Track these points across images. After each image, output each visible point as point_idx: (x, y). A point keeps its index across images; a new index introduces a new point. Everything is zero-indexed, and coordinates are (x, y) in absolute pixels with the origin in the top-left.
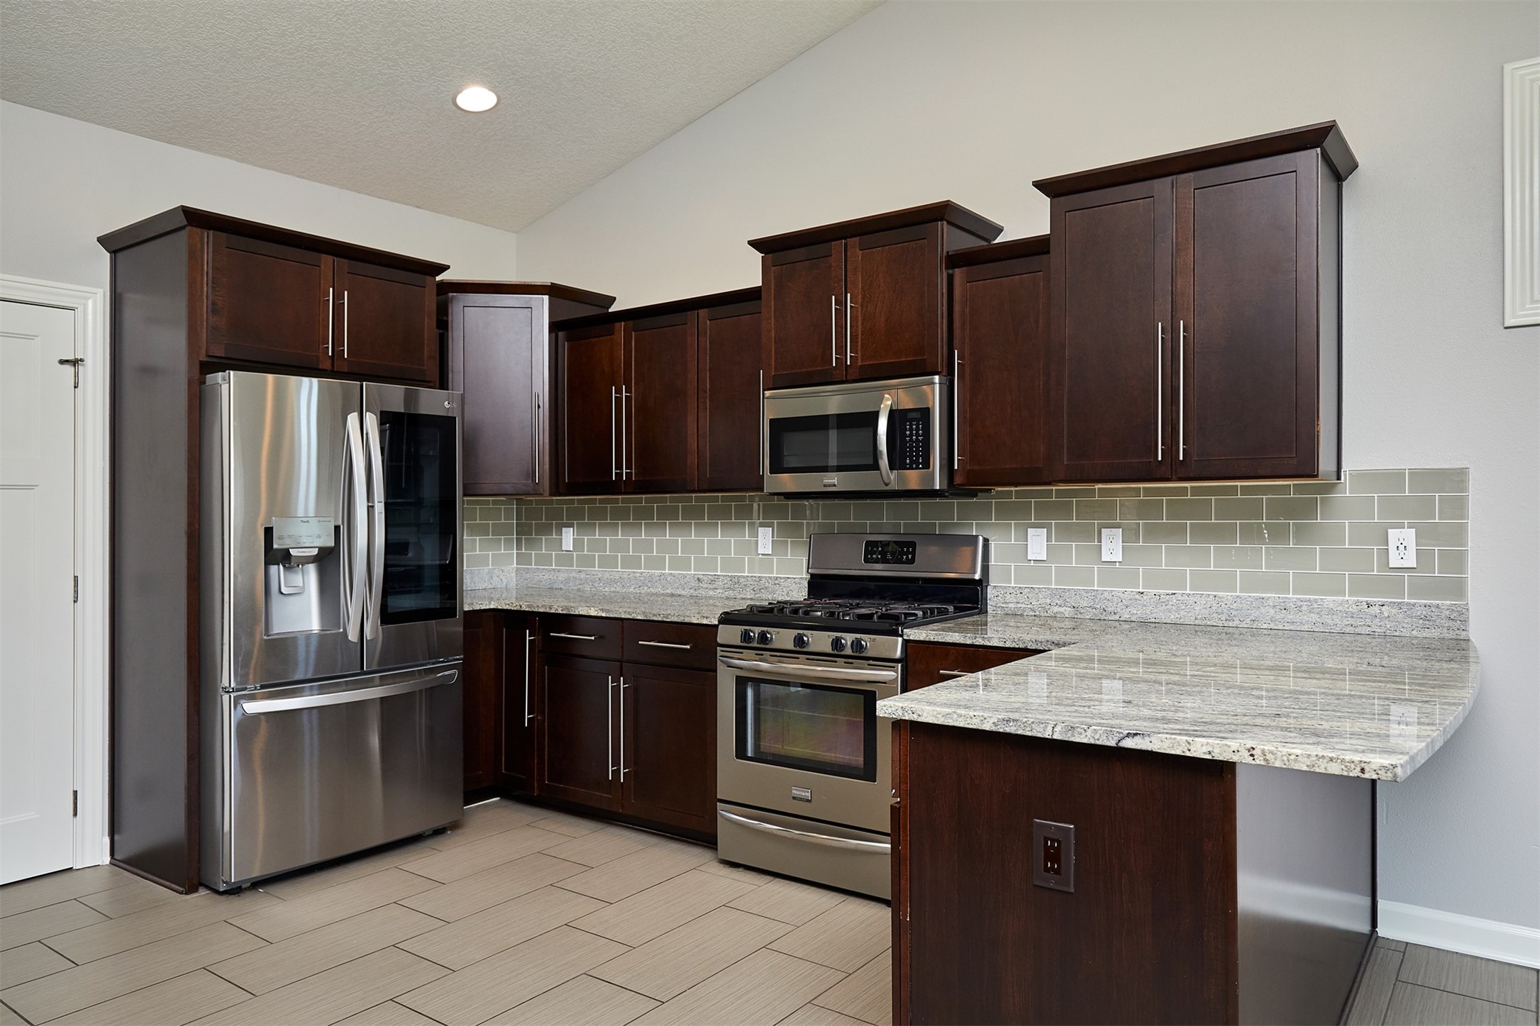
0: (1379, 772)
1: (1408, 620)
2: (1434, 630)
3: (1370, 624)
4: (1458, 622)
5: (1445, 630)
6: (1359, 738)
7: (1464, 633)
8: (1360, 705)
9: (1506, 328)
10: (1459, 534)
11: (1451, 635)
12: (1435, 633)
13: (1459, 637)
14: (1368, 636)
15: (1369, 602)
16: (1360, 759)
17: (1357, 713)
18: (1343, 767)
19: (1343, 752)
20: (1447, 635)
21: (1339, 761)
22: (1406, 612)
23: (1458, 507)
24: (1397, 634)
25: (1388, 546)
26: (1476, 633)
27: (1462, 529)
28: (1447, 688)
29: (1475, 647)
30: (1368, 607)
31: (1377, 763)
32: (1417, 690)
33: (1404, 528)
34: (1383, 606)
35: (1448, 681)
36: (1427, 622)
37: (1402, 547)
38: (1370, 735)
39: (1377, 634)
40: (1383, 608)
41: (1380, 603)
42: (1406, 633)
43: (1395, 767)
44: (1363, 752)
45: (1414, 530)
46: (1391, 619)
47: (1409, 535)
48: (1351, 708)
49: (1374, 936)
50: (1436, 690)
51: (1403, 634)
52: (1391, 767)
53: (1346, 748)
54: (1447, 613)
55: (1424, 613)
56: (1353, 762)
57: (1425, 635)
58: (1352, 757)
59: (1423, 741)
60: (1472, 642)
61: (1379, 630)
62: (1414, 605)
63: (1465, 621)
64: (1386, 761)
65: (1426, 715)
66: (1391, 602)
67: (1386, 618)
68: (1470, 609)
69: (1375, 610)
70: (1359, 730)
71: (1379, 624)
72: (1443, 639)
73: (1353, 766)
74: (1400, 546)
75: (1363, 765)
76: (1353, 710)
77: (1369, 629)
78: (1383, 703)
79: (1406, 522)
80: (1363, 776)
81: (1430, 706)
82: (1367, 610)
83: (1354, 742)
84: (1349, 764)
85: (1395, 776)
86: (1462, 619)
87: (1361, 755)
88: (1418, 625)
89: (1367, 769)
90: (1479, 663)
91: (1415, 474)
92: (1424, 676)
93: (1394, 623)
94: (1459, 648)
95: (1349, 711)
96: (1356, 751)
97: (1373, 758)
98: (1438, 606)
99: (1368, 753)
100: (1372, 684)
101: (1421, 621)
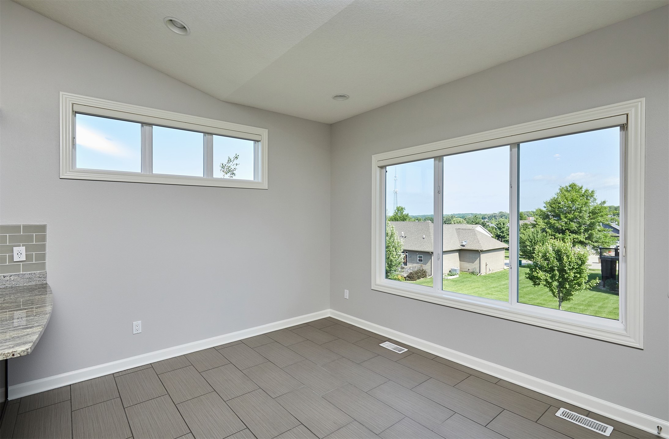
0: (21, 353)
1: (22, 280)
2: (33, 282)
3: (5, 284)
4: (43, 278)
5: (37, 282)
6: (10, 341)
7: (45, 281)
8: (7, 324)
9: (60, 179)
10: (43, 247)
11: (40, 283)
12: (34, 283)
13: (43, 283)
14: (4, 289)
15: (4, 276)
16: (12, 351)
17: (6, 329)
18: (4, 356)
19: (4, 350)
20: (38, 283)
21: (2, 355)
22: (21, 277)
23: (43, 238)
24: (17, 286)
25: (13, 253)
26: (50, 281)
27: (44, 245)
28: (42, 307)
29: (50, 286)
30: (4, 277)
31: (20, 350)
32: (31, 311)
33: (21, 246)
34: (11, 276)
35: (42, 304)
36: (30, 280)
37: (19, 254)
38: (14, 338)
39: (8, 287)
40: (11, 277)
41: (9, 275)
42: (21, 285)
43: (27, 349)
44: (13, 347)
45: (25, 247)
46: (15, 281)
47: (23, 249)
48: (3, 327)
49: (7, 401)
50: (38, 309)
51: (20, 285)
52: (26, 350)
53: (5, 348)
54: (38, 275)
55: (29, 277)
56: (9, 353)
57: (29, 284)
58: (8, 351)
59: (37, 334)
60: (48, 284)
61: (9, 286)
62: (25, 274)
63: (46, 277)
64: (23, 348)
65: (36, 322)
66: (15, 274)
67: (12, 281)
68: (47, 273)
69: (8, 278)
70: (9, 337)
71: (9, 283)
72: (37, 285)
73: (9, 355)
74: (19, 253)
75: (13, 353)
76: (4, 328)
77: (5, 286)
78: (17, 321)
79: (21, 244)
80: (14, 357)
81: (37, 317)
82: (3, 279)
83: (7, 344)
84: (7, 355)
85: (28, 352)
86: (44, 277)
87: (12, 349)
88: (26, 281)
89: (15, 353)
90: (52, 293)
91: (25, 227)
92: (32, 304)
93: (16, 282)
94: (43, 288)
95: (3, 329)
96: (10, 348)
97: (18, 349)
98: (35, 274)
99: (15, 347)
100: (11, 312)
101: (28, 280)
